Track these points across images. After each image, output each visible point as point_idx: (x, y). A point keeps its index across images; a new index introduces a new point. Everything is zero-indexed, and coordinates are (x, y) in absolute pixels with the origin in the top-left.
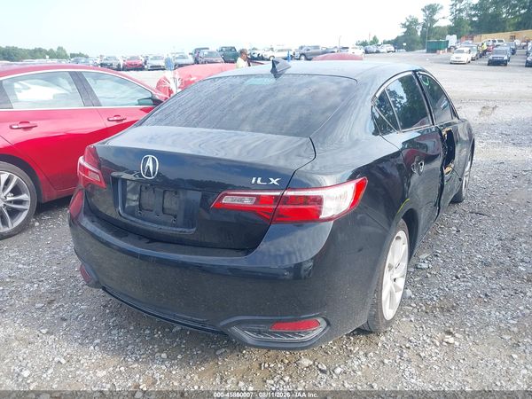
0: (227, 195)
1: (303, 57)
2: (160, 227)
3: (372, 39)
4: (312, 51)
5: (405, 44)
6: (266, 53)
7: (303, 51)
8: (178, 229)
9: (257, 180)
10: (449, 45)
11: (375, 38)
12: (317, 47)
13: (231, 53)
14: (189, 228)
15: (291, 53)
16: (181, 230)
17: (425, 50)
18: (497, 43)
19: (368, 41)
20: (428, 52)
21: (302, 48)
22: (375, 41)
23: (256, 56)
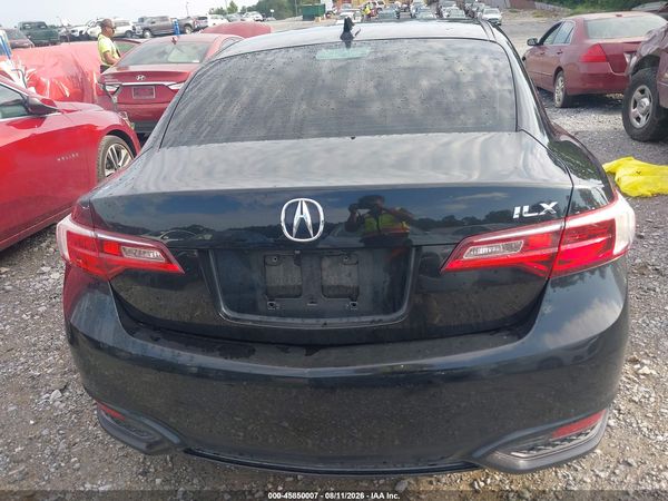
0: (472, 244)
1: (148, 33)
2: (322, 321)
3: (229, 6)
4: (158, 24)
5: (272, 11)
6: (92, 29)
7: (146, 24)
8: (364, 319)
9: (522, 209)
10: (327, 10)
11: (232, 4)
12: (164, 19)
13: (40, 31)
14: (386, 312)
15: (130, 28)
16: (370, 318)
17: (301, 17)
18: (378, 6)
19: (225, 8)
20: (304, 19)
21: (142, 20)
22: (233, 8)
23: (77, 34)
